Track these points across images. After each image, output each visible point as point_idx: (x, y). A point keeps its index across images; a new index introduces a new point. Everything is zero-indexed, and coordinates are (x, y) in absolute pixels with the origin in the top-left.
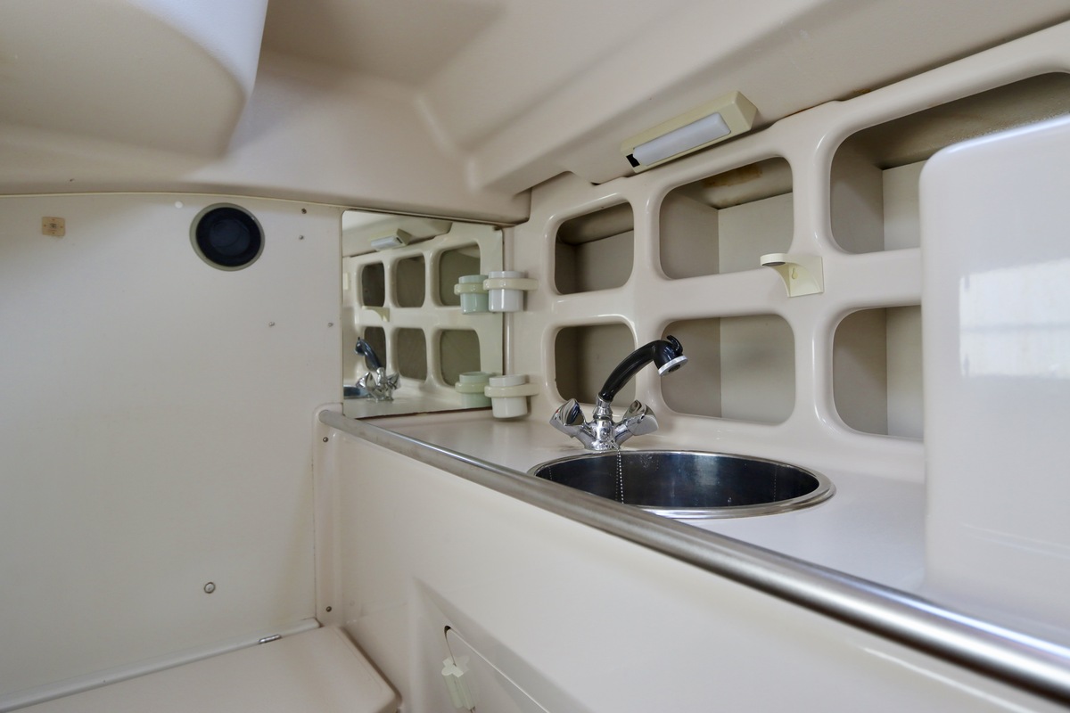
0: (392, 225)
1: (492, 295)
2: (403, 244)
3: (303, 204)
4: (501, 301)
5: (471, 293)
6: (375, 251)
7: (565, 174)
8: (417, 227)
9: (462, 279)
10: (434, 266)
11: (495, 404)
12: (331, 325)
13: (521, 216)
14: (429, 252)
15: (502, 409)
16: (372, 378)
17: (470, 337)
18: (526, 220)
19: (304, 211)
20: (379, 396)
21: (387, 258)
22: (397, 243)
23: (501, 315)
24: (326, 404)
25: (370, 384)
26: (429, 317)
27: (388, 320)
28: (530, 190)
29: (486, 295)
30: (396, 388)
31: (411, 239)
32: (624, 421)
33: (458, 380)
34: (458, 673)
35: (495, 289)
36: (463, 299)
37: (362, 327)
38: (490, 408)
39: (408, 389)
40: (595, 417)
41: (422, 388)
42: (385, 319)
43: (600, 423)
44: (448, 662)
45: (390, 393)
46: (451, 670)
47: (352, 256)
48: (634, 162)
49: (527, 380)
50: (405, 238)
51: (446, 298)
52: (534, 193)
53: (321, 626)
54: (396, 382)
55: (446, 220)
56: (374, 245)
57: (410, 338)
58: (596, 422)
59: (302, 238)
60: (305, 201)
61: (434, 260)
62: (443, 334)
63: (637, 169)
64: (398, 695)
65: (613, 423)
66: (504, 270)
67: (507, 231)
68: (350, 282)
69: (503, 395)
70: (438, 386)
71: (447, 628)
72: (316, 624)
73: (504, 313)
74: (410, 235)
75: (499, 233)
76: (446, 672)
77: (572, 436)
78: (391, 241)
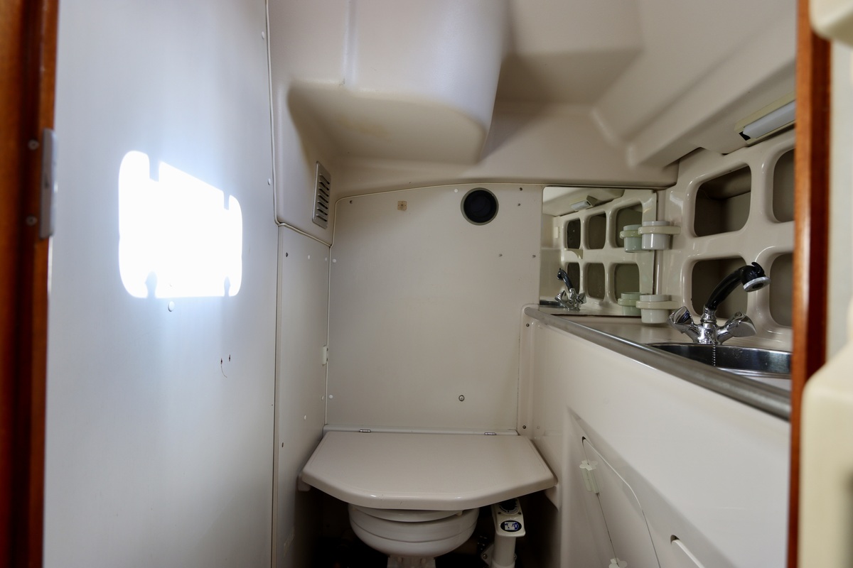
0: (584, 194)
1: (644, 238)
2: (591, 206)
3: (521, 185)
4: (651, 242)
5: (632, 237)
6: (574, 212)
7: (699, 150)
8: (601, 194)
9: (626, 228)
10: (612, 221)
11: (644, 314)
12: (534, 256)
13: (670, 181)
14: (609, 210)
15: (648, 317)
16: (566, 294)
17: (633, 268)
18: (674, 184)
19: (521, 189)
20: (570, 307)
21: (582, 216)
22: (587, 205)
23: (653, 254)
24: (529, 304)
25: (564, 298)
26: (607, 256)
27: (582, 258)
28: (678, 162)
29: (640, 237)
30: (582, 303)
31: (598, 202)
32: (726, 326)
33: (620, 297)
34: (589, 468)
35: (646, 234)
36: (626, 242)
37: (566, 263)
38: (640, 317)
39: (591, 304)
40: (702, 321)
41: (601, 304)
42: (580, 257)
43: (706, 325)
44: (585, 462)
45: (578, 305)
46: (585, 466)
47: (561, 216)
48: (746, 138)
49: (669, 298)
50: (593, 202)
51: (618, 243)
52: (681, 164)
53: (519, 435)
54: (583, 299)
55: (620, 188)
56: (573, 208)
57: (595, 270)
58: (702, 325)
59: (519, 205)
60: (521, 183)
61: (612, 216)
62: (617, 268)
63: (749, 142)
64: (556, 478)
65: (716, 326)
66: (657, 220)
67: (661, 193)
68: (559, 232)
69: (649, 307)
70: (611, 302)
71: (584, 438)
72: (516, 433)
73: (656, 251)
74: (596, 199)
75: (655, 194)
76: (582, 467)
77: (682, 332)
78: (583, 204)
